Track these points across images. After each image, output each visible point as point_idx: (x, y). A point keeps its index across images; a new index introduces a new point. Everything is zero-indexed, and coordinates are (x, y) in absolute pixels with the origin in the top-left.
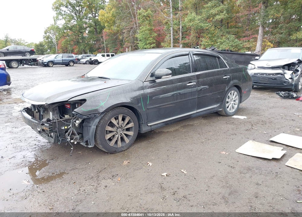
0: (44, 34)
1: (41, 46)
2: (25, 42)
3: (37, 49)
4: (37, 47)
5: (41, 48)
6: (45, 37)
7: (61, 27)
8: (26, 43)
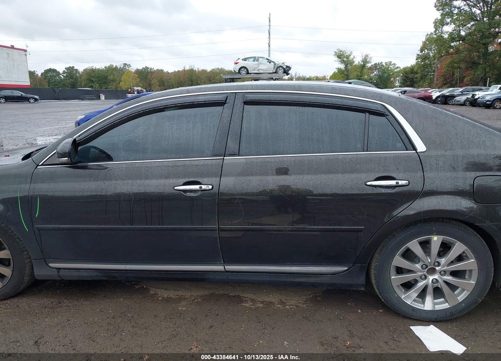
0: (419, 53)
1: (412, 73)
2: (396, 66)
3: (405, 78)
4: (405, 75)
5: (411, 76)
6: (419, 57)
7: (446, 36)
8: (397, 68)
